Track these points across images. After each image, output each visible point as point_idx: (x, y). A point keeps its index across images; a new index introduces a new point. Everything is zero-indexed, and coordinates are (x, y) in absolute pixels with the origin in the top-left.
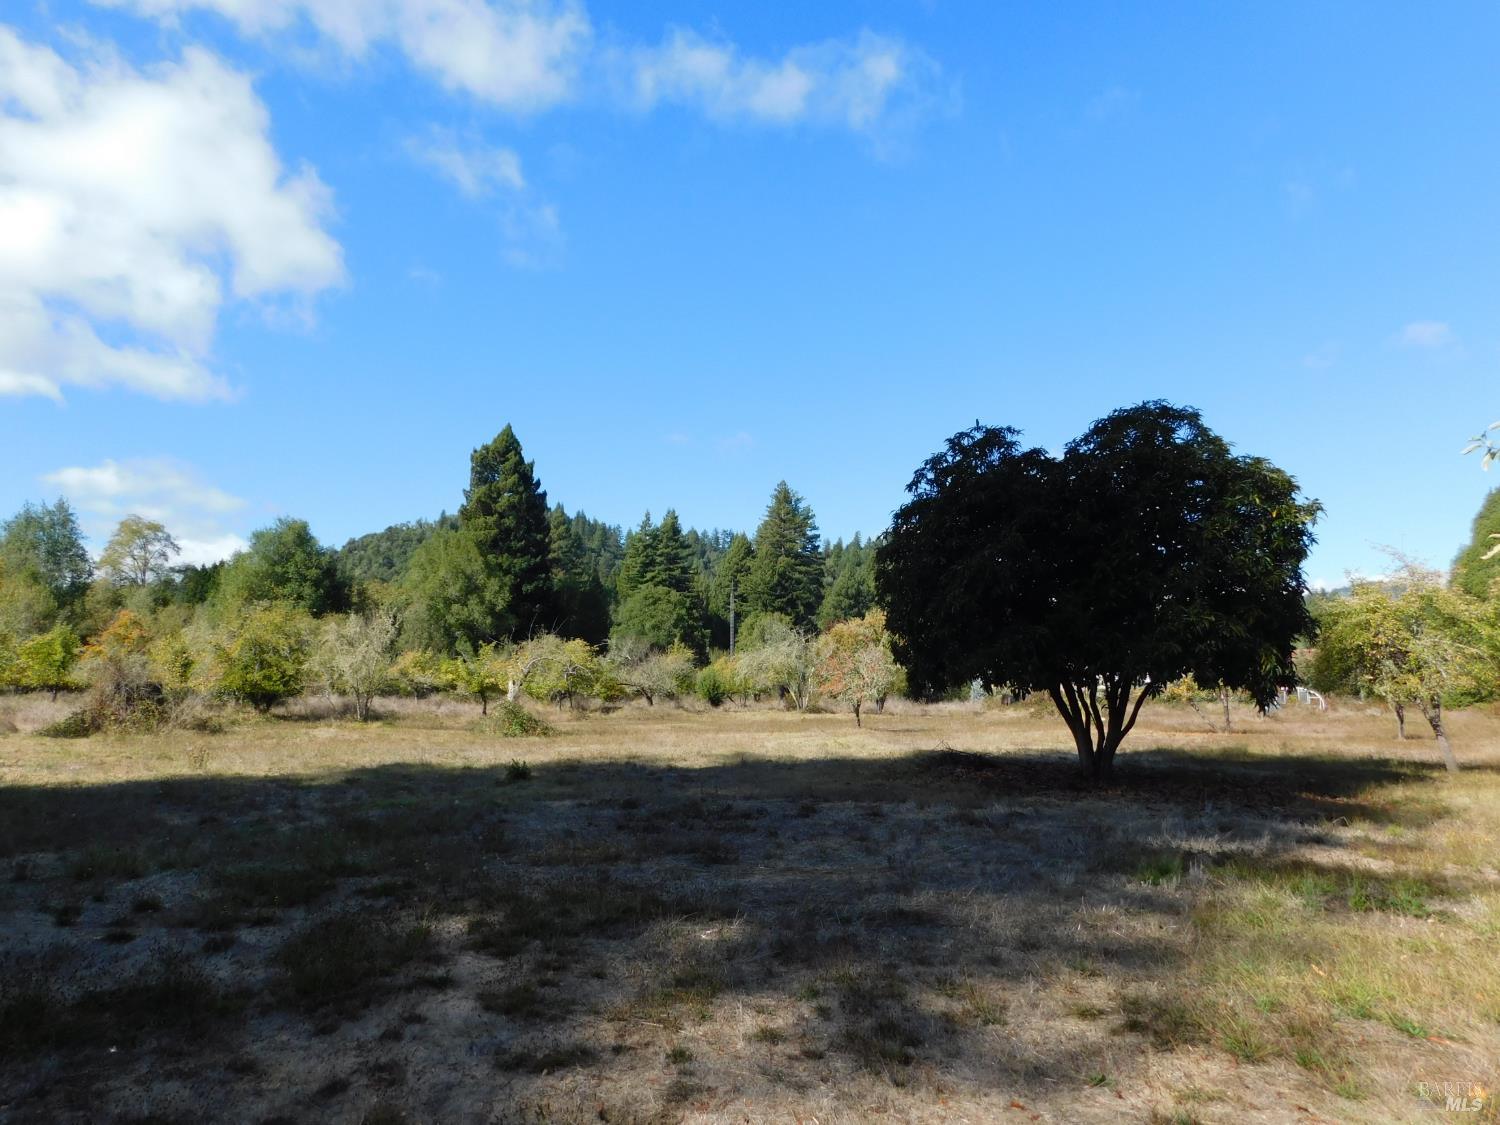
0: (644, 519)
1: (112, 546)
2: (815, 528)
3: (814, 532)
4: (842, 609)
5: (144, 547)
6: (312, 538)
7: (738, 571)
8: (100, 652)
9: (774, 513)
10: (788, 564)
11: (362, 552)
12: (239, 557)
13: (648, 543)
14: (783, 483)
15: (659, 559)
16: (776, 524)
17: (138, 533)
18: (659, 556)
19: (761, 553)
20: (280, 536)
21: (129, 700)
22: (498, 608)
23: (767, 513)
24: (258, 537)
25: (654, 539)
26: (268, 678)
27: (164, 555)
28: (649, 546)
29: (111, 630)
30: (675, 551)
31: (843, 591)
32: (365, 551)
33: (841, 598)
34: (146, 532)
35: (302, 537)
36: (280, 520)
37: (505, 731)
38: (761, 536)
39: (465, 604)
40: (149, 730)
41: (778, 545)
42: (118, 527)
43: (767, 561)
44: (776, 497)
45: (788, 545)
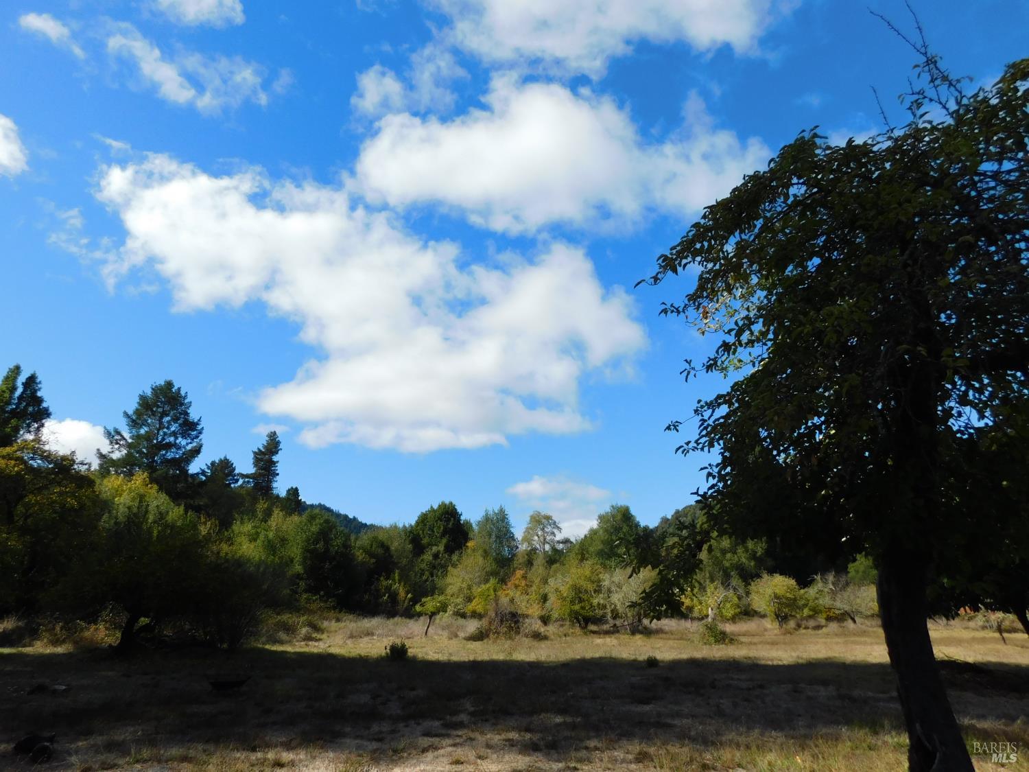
1: (528, 530)
5: (543, 529)
6: (632, 516)
8: (508, 594)
11: (685, 518)
12: (593, 532)
17: (541, 521)
20: (613, 516)
21: (502, 621)
22: (759, 554)
24: (601, 518)
26: (583, 608)
27: (553, 534)
29: (512, 582)
32: (686, 517)
34: (543, 521)
35: (625, 516)
36: (613, 506)
37: (705, 641)
39: (735, 553)
40: (510, 638)
42: (529, 518)
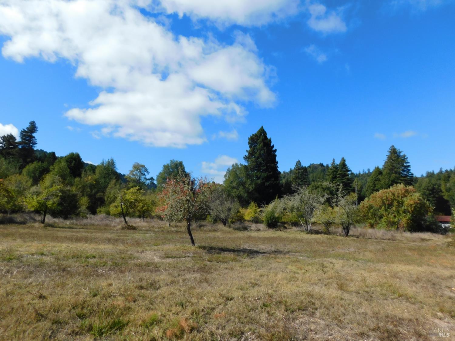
0: (332, 161)
2: (408, 163)
3: (408, 164)
4: (426, 195)
7: (376, 180)
9: (390, 158)
10: (396, 177)
13: (334, 170)
14: (393, 146)
15: (338, 176)
16: (390, 162)
18: (338, 174)
19: (384, 173)
22: (250, 190)
23: (387, 158)
25: (336, 169)
28: (334, 171)
30: (344, 173)
31: (426, 188)
33: (425, 191)
34: (140, 168)
38: (385, 167)
41: (391, 170)
43: (387, 176)
44: (390, 152)
45: (396, 170)
